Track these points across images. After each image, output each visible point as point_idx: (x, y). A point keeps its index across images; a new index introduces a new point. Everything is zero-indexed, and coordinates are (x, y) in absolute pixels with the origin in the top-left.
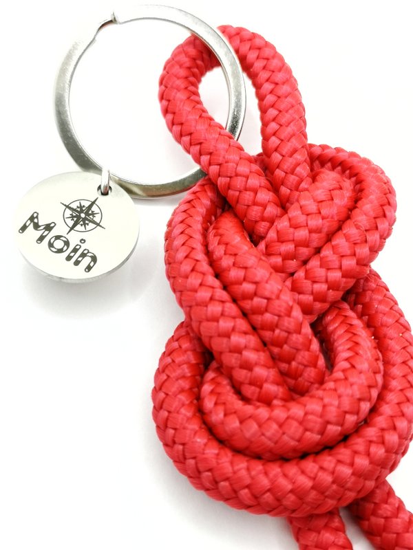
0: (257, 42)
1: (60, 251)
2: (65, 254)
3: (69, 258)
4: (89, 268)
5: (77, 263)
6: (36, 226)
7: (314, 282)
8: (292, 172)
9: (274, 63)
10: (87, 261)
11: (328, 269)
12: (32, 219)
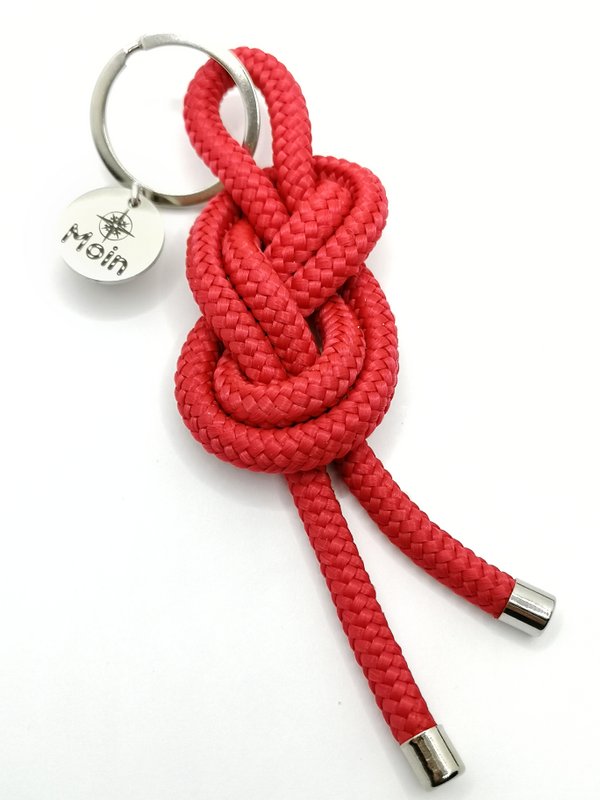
0: (270, 63)
1: (97, 257)
2: (101, 260)
3: (104, 263)
4: (121, 271)
5: (110, 267)
6: (76, 236)
7: (310, 280)
8: (297, 183)
9: (285, 82)
10: (119, 265)
11: (322, 269)
12: (72, 230)
